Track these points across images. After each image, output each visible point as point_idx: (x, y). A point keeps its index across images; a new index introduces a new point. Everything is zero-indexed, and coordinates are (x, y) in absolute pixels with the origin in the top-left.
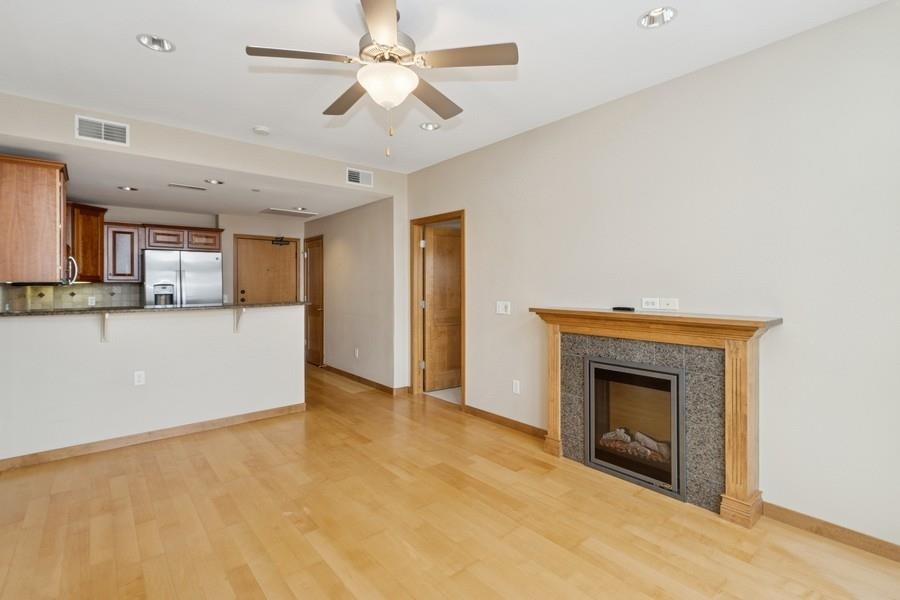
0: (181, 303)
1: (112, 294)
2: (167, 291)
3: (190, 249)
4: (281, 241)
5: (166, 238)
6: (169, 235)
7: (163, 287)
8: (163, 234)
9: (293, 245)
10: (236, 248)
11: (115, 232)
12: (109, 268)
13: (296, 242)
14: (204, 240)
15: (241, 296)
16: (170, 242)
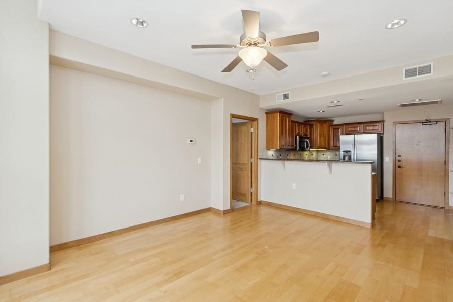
0: (354, 160)
1: (336, 155)
2: (349, 154)
3: (364, 133)
4: (430, 122)
5: (353, 129)
6: (354, 127)
7: (347, 152)
8: (352, 127)
9: (443, 124)
10: (394, 130)
11: (334, 129)
12: (331, 144)
13: (445, 121)
14: (372, 128)
15: (398, 158)
16: (355, 131)
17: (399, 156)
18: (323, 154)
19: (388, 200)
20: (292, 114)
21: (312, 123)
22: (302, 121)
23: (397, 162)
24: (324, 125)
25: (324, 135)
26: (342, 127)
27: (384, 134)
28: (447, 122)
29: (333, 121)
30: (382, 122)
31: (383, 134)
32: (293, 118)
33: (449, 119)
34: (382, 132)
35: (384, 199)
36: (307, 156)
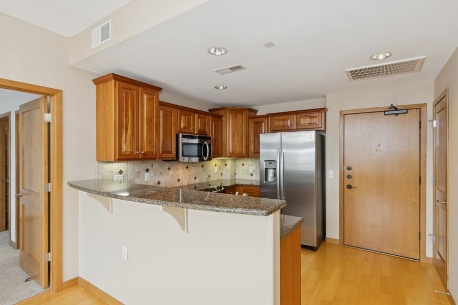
2: (272, 166)
3: (298, 130)
4: (396, 109)
5: (281, 123)
6: (283, 120)
7: (270, 162)
8: (279, 120)
9: (415, 113)
10: (342, 125)
11: (256, 123)
12: (252, 148)
13: (420, 109)
14: (308, 120)
15: (348, 172)
16: (283, 126)
17: (349, 169)
18: (243, 165)
19: (332, 244)
20: (159, 89)
21: (221, 112)
22: (206, 109)
23: (346, 179)
24: (240, 116)
25: (240, 134)
26: (266, 120)
27: (327, 132)
28: (422, 110)
29: (256, 111)
30: (323, 110)
31: (325, 131)
32: (163, 97)
33: (426, 104)
34: (323, 129)
35: (328, 241)
36: (216, 168)
